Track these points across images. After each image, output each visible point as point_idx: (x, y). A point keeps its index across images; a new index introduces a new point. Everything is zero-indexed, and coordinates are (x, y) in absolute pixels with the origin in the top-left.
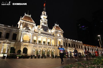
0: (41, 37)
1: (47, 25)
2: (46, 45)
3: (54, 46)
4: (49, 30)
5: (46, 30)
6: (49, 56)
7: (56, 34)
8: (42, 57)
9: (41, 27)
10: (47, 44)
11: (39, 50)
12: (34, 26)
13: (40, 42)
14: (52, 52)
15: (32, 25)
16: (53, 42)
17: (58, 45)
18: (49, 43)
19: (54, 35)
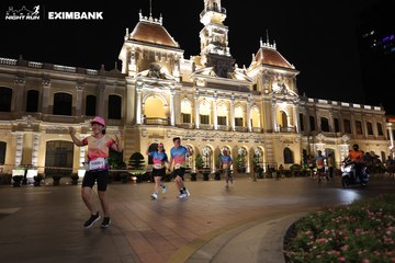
0: (209, 99)
1: (228, 49)
2: (230, 130)
3: (262, 131)
4: (237, 69)
5: (226, 71)
6: (244, 170)
7: (266, 86)
8: (218, 177)
9: (204, 60)
10: (234, 126)
11: (204, 151)
12: (177, 62)
13: (204, 119)
14: (255, 156)
15: (171, 56)
16: (255, 117)
17: (276, 128)
18: (238, 122)
19: (260, 89)
